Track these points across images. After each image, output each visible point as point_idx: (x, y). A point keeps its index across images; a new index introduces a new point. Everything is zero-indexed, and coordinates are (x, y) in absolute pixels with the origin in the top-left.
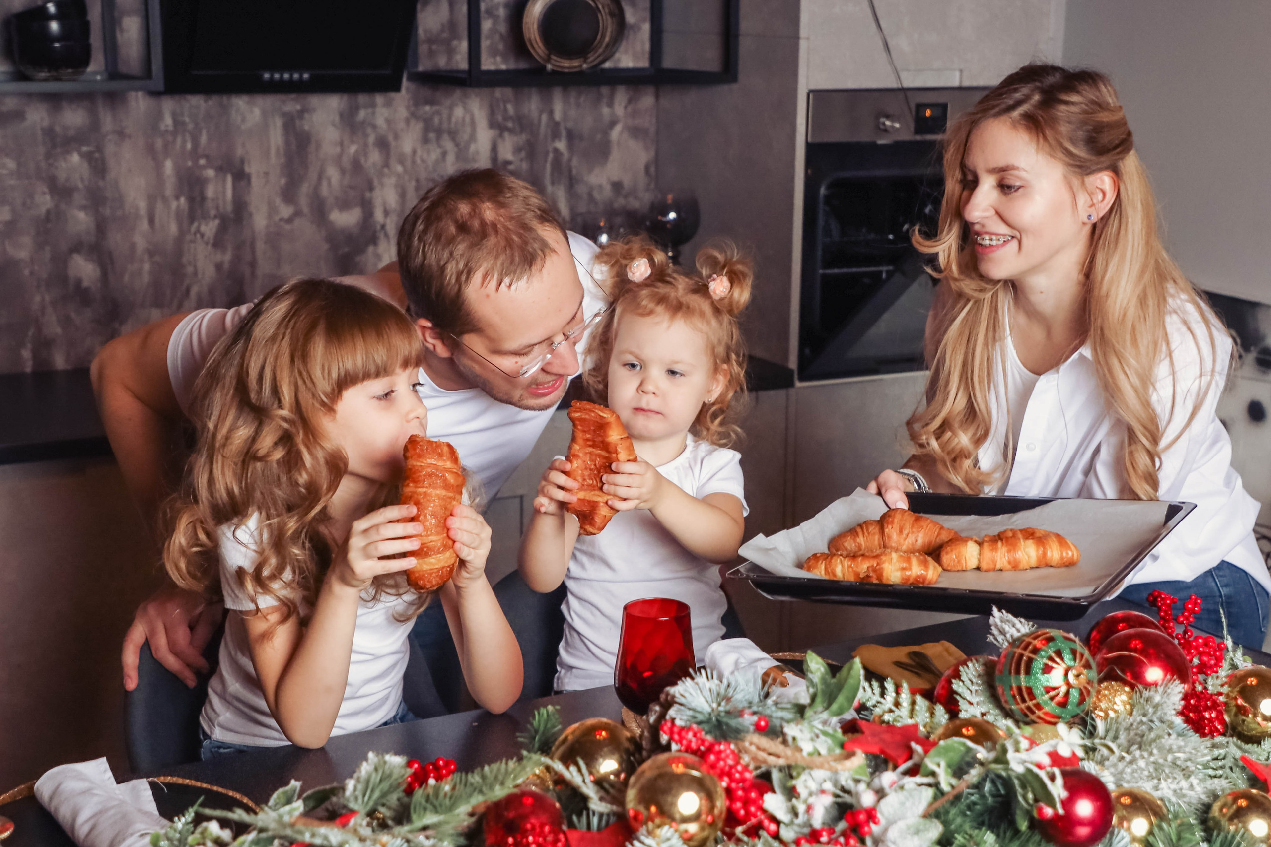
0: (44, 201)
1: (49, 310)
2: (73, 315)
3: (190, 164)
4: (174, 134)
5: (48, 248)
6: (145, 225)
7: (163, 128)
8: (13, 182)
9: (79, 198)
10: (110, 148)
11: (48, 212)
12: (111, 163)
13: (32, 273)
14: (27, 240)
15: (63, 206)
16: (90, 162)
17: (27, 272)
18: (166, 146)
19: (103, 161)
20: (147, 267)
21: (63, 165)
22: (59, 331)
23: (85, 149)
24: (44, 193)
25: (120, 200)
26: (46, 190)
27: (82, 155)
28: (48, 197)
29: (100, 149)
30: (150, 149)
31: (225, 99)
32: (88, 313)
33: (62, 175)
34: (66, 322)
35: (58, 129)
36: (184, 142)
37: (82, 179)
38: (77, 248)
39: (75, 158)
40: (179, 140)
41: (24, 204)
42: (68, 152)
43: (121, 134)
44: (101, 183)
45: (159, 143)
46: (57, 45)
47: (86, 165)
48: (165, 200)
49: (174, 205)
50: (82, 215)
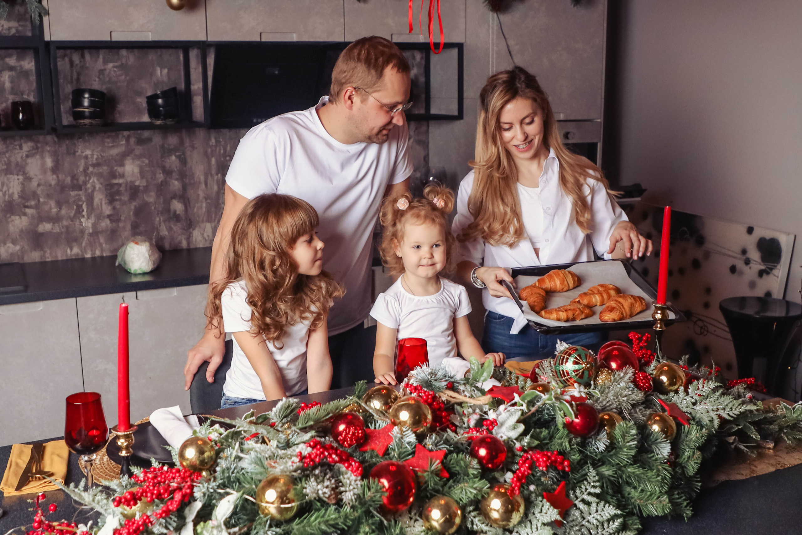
0: (160, 177)
1: (162, 224)
2: (173, 226)
3: (222, 159)
4: (216, 146)
5: (162, 197)
6: (203, 186)
7: (211, 144)
8: (147, 169)
9: (175, 175)
10: (188, 153)
11: (162, 181)
12: (189, 160)
13: (155, 208)
14: (153, 194)
15: (168, 179)
16: (180, 160)
17: (153, 208)
18: (212, 151)
19: (185, 159)
20: (204, 205)
21: (168, 161)
22: (167, 233)
23: (177, 154)
24: (160, 173)
25: (192, 176)
26: (161, 172)
27: (176, 156)
28: (162, 175)
29: (184, 154)
30: (206, 154)
31: (238, 130)
32: (179, 225)
33: (167, 166)
34: (170, 229)
35: (166, 146)
36: (220, 150)
37: (176, 167)
38: (174, 197)
39: (173, 158)
40: (218, 149)
41: (152, 178)
42: (171, 155)
43: (193, 147)
44: (185, 169)
45: (209, 150)
46: (161, 109)
47: (178, 161)
48: (212, 175)
49: (216, 177)
50: (176, 183)
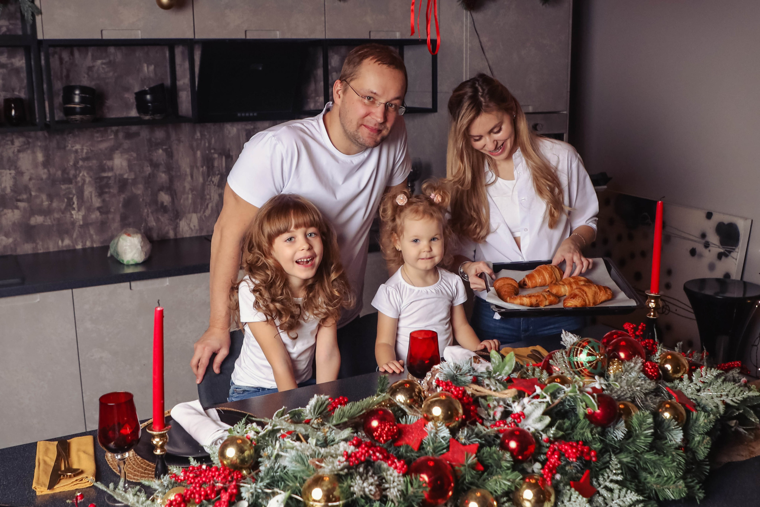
0: (148, 170)
1: (150, 215)
2: (160, 217)
3: (207, 152)
4: (201, 140)
5: (149, 189)
6: (189, 178)
7: (196, 137)
8: (135, 162)
9: (162, 168)
10: (174, 147)
11: (149, 174)
12: (175, 153)
13: (143, 200)
14: (141, 186)
15: (155, 172)
16: (167, 154)
17: (141, 200)
18: (197, 145)
19: (172, 153)
20: (190, 196)
21: (155, 154)
22: (154, 224)
23: (164, 147)
24: (148, 166)
25: (179, 168)
26: (149, 165)
27: (163, 150)
28: (149, 168)
29: (170, 147)
30: (191, 147)
31: (222, 124)
32: (166, 216)
33: (155, 159)
34: (157, 220)
35: (153, 139)
36: (205, 143)
37: (163, 161)
38: (161, 189)
39: (160, 151)
40: (203, 142)
41: (140, 171)
42: (158, 149)
43: (179, 141)
44: (171, 161)
45: (195, 144)
46: (150, 104)
47: (165, 154)
48: (197, 168)
49: (201, 169)
50: (163, 175)
